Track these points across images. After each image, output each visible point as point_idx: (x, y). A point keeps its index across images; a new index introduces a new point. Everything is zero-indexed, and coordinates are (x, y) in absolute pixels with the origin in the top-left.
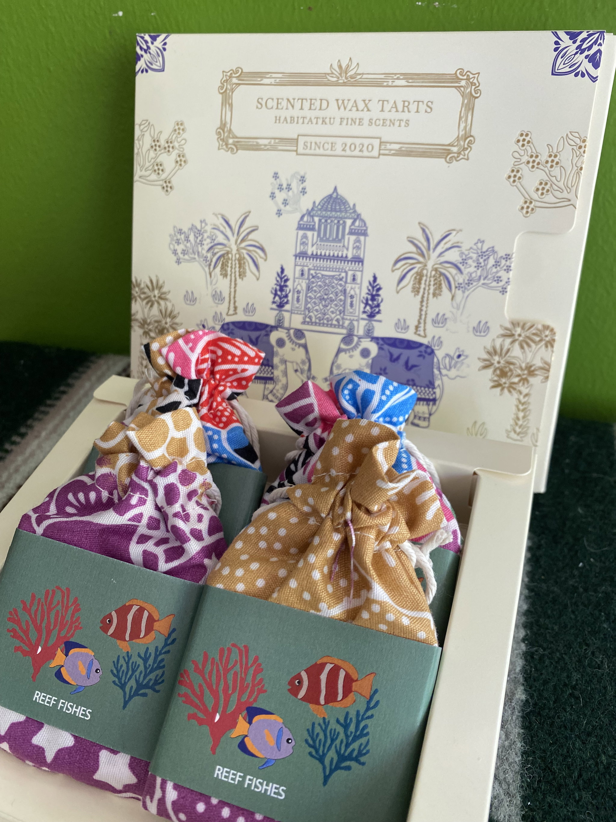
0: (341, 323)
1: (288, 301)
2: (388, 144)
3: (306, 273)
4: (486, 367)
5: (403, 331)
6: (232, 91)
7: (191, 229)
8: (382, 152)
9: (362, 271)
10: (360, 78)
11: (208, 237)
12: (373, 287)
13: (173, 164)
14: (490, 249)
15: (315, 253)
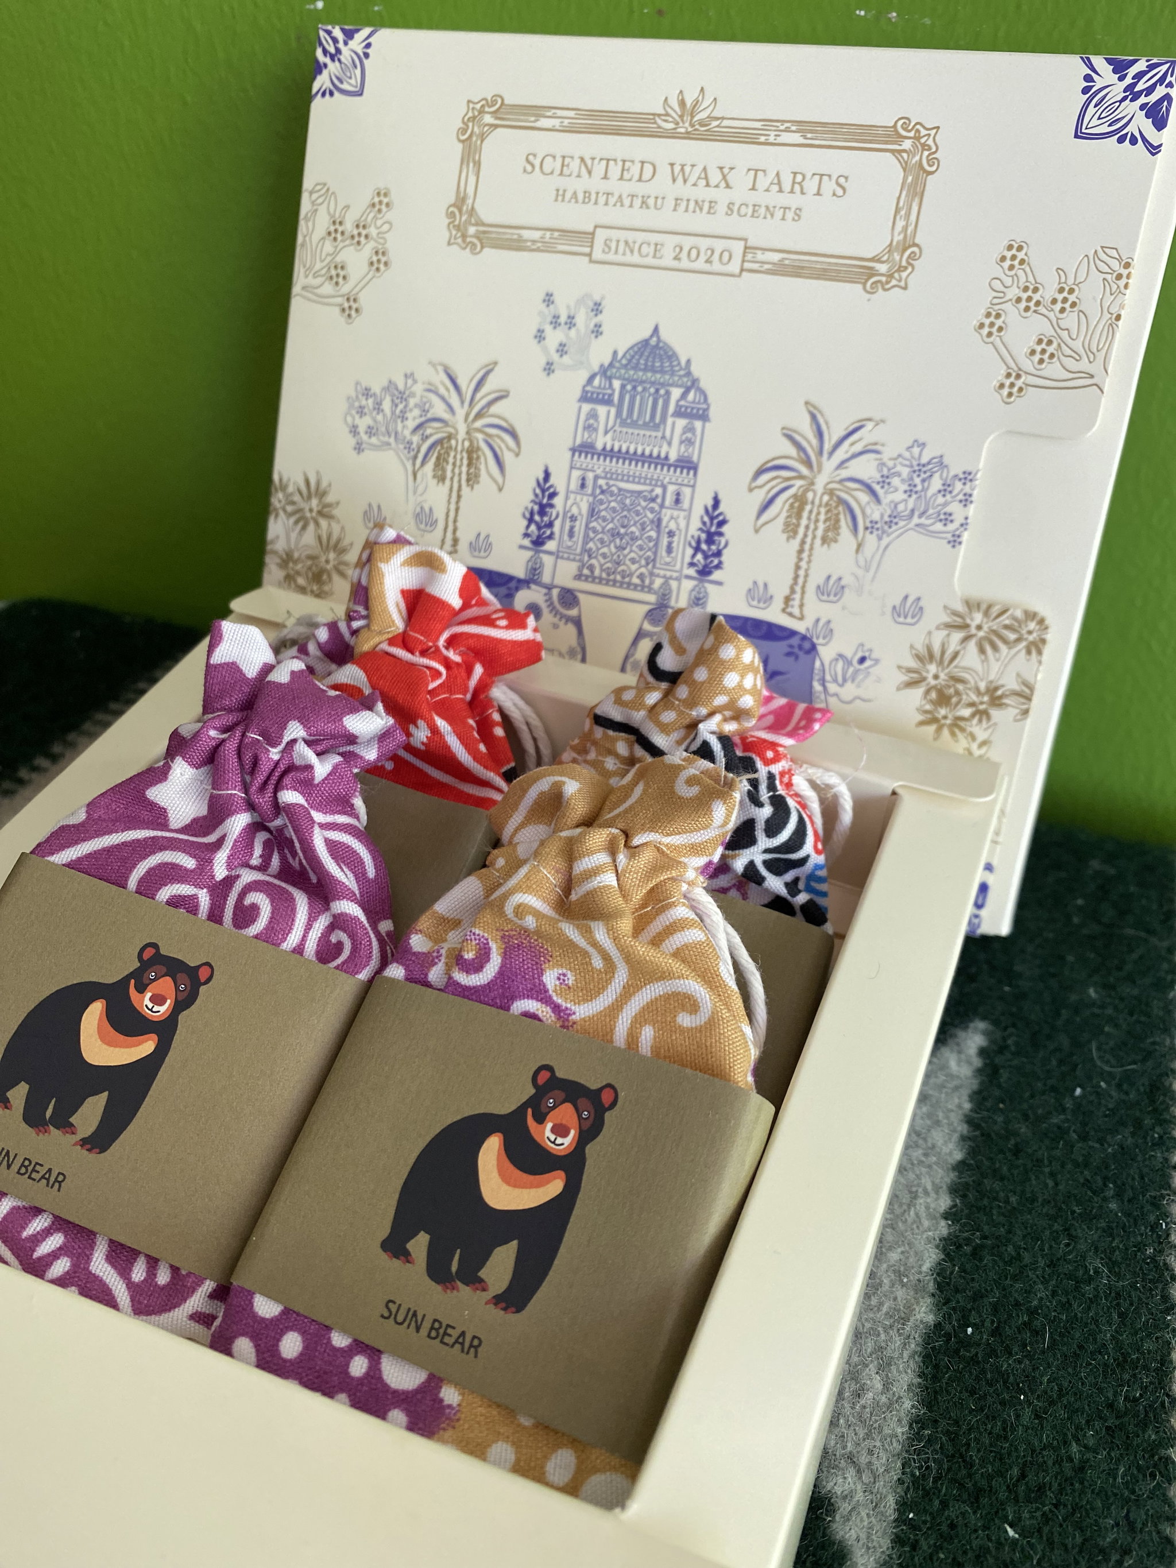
0: (647, 582)
1: (552, 534)
2: (759, 252)
3: (590, 483)
4: (911, 684)
5: (762, 605)
6: (483, 137)
7: (386, 389)
8: (747, 265)
9: (693, 486)
10: (718, 126)
11: (416, 406)
12: (712, 519)
13: (365, 267)
14: (935, 461)
15: (608, 448)
